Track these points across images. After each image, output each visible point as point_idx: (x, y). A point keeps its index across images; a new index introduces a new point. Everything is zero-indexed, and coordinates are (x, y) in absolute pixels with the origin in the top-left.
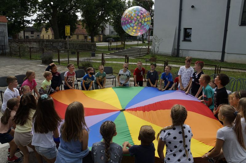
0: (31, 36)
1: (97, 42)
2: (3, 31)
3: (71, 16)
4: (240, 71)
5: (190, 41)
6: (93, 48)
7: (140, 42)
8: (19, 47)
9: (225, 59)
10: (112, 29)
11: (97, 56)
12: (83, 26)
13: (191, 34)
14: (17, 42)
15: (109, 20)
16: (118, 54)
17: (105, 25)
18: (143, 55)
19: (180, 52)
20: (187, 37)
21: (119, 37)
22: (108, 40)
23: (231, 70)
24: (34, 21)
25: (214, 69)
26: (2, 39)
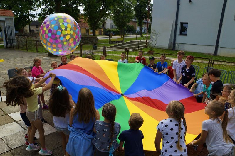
0: (37, 30)
1: (98, 35)
2: (10, 26)
3: (73, 10)
4: (231, 64)
5: (186, 35)
6: (94, 41)
7: (139, 36)
8: (25, 41)
9: (218, 53)
10: (113, 23)
11: (98, 49)
12: (85, 20)
13: (187, 29)
14: (24, 36)
15: (109, 14)
16: (118, 47)
17: (106, 19)
18: (141, 48)
19: (176, 46)
20: (182, 32)
21: (119, 30)
22: (108, 33)
23: (223, 64)
24: (39, 15)
25: (208, 63)
26: (10, 32)
